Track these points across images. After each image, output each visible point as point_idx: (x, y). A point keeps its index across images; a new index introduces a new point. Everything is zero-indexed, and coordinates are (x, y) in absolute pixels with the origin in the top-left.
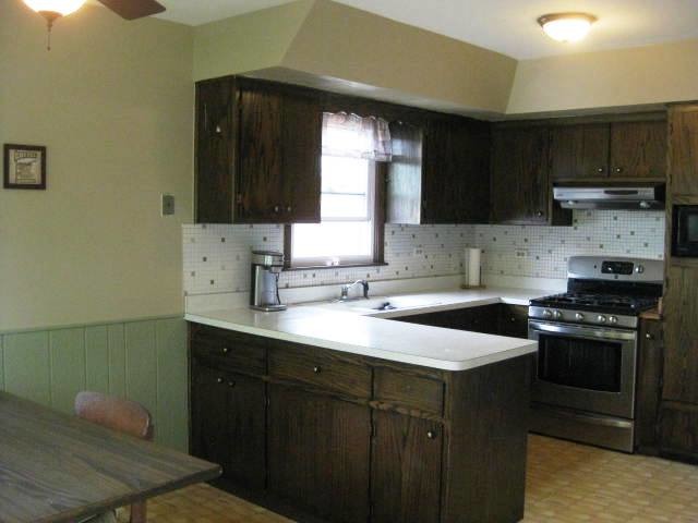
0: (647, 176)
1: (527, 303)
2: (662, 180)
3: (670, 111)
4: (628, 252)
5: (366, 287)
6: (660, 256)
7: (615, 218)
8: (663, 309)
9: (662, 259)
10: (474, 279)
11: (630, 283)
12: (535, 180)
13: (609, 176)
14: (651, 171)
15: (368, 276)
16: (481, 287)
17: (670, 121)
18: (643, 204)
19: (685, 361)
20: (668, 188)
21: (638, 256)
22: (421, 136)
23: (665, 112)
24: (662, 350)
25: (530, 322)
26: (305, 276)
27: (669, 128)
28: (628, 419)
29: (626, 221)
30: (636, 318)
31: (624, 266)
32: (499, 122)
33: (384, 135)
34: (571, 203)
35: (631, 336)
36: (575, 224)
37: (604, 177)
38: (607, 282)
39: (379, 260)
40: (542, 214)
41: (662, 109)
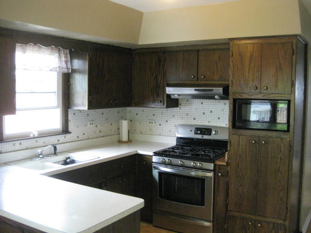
0: (218, 81)
1: (151, 154)
2: (226, 83)
3: (231, 44)
4: (209, 122)
5: (55, 148)
6: (226, 125)
7: (202, 103)
8: (228, 159)
9: (228, 126)
10: (125, 138)
11: (210, 140)
12: (157, 82)
13: (198, 80)
14: (221, 78)
15: (58, 140)
16: (129, 142)
17: (231, 49)
18: (216, 97)
19: (240, 188)
20: (230, 88)
21: (215, 125)
22: (88, 58)
23: (229, 44)
24: (228, 183)
25: (154, 165)
26: (14, 145)
27: (231, 53)
28: (209, 221)
29: (208, 105)
30: (213, 164)
31: (207, 131)
32: (137, 49)
33: (66, 57)
34: (176, 95)
35: (211, 174)
36: (180, 106)
37: (194, 81)
38: (197, 139)
39: (65, 130)
40: (161, 102)
41: (226, 42)
